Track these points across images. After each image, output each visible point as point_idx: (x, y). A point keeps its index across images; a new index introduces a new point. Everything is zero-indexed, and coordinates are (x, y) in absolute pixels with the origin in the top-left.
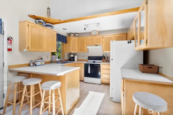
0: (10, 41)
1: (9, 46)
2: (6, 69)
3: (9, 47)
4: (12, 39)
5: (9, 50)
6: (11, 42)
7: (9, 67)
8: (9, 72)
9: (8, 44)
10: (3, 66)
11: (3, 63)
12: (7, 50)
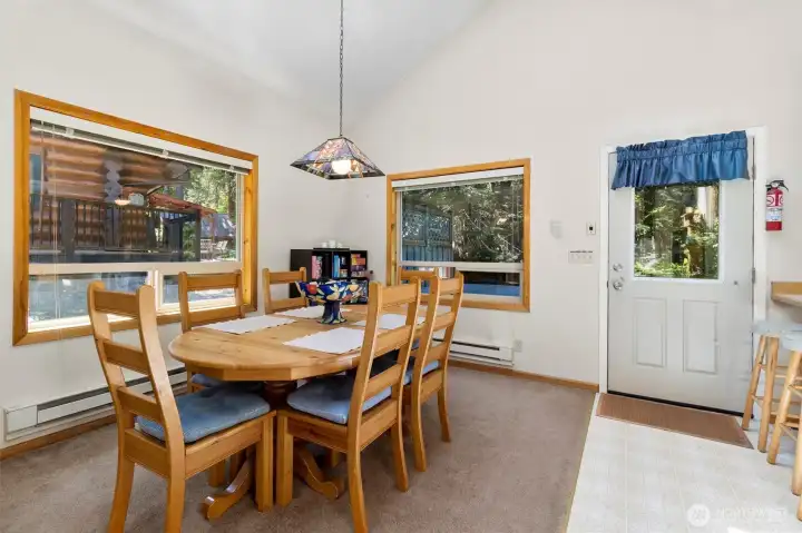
0: (774, 196)
1: (771, 214)
2: (761, 291)
3: (774, 216)
4: (781, 188)
5: (774, 226)
6: (777, 197)
7: (775, 286)
8: (771, 303)
9: (768, 206)
10: (753, 280)
11: (754, 272)
12: (764, 226)
